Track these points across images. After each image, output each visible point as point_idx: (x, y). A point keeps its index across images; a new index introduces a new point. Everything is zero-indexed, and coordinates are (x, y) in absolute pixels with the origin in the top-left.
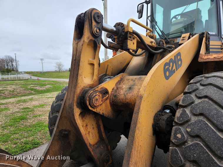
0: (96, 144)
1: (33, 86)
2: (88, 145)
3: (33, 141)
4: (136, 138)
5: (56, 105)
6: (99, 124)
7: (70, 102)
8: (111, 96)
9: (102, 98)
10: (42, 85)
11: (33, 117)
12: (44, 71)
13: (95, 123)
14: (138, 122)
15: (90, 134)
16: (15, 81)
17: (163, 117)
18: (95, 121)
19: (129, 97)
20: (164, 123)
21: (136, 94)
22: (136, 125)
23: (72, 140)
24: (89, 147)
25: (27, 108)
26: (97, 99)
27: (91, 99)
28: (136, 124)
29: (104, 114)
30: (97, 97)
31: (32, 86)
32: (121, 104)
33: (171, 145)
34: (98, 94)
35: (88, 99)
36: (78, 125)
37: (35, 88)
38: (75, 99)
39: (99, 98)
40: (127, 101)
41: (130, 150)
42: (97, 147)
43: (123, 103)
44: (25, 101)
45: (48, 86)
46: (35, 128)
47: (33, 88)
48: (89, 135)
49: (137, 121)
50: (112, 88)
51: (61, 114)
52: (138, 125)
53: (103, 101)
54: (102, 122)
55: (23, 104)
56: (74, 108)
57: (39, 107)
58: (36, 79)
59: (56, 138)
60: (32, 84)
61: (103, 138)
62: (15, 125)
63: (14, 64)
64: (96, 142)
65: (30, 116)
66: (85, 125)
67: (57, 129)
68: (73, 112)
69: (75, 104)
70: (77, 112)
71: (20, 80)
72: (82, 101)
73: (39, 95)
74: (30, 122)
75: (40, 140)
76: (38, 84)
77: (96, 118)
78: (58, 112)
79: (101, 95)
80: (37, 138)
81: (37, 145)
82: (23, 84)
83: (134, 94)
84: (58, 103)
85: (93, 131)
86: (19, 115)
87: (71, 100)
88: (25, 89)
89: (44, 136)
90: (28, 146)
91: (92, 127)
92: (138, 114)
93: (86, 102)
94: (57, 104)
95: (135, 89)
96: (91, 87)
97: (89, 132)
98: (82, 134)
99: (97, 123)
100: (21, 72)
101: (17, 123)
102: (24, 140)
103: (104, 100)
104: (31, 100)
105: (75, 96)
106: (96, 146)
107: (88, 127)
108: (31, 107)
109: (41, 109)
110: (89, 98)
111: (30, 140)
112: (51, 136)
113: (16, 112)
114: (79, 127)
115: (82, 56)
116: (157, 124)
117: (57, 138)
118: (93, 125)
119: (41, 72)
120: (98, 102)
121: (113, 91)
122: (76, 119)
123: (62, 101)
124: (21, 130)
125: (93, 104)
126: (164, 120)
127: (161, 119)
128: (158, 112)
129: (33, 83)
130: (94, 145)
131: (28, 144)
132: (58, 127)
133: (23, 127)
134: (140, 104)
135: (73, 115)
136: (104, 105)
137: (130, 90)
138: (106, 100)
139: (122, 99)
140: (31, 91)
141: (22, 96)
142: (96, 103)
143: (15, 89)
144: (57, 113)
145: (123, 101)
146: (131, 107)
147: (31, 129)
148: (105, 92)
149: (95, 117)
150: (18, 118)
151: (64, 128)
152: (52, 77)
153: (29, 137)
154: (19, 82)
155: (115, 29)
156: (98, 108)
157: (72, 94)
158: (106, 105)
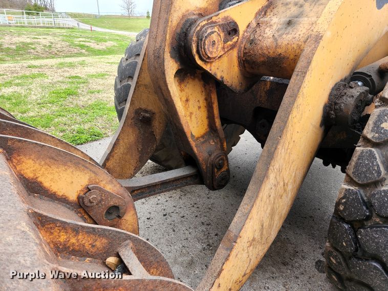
0: (203, 137)
1: (84, 39)
2: (189, 135)
3: (91, 131)
4: (290, 125)
5: (127, 65)
6: (211, 100)
7: (158, 46)
8: (242, 42)
9: (225, 42)
10: (100, 40)
11: (88, 93)
12: (101, 14)
13: (203, 97)
14: (300, 93)
15: (193, 117)
16: (52, 30)
17: (351, 90)
18: (204, 94)
19: (285, 42)
20: (352, 102)
21: (301, 35)
22: (295, 99)
23: (157, 130)
24: (190, 139)
25: (76, 77)
26: (214, 43)
27: (201, 40)
28: (294, 97)
29: (225, 79)
30: (214, 37)
32: (262, 59)
33: (359, 144)
34: (216, 29)
35: (195, 39)
36: (172, 94)
37: (87, 44)
38: (168, 38)
39: (218, 41)
40: (279, 51)
41: (274, 146)
42: (203, 143)
43: (268, 57)
44: (71, 65)
45: (110, 44)
46: (92, 111)
47: (83, 43)
48: (191, 118)
49: (298, 91)
50: (247, 24)
51: (138, 78)
52: (300, 100)
53: (226, 50)
54: (216, 97)
55: (69, 70)
56: (165, 57)
57: (96, 78)
58: (88, 30)
59: (130, 121)
60: (81, 36)
61: (216, 127)
62: (60, 103)
64: (202, 133)
65: (83, 91)
66: (184, 99)
67: (130, 106)
68: (164, 66)
69: (167, 49)
70: (171, 67)
71: (59, 28)
72: (183, 44)
73: (95, 57)
74: (83, 100)
75: (102, 130)
76: (91, 38)
77: (206, 89)
78: (131, 77)
79: (222, 35)
80: (98, 126)
81: (98, 136)
82: (66, 36)
83: (297, 35)
84: (130, 61)
85: (198, 112)
86: (64, 87)
87: (159, 40)
88: (70, 45)
89: (108, 124)
90: (84, 137)
91: (197, 104)
92: (304, 77)
93: (191, 45)
94: (128, 62)
95: (301, 25)
96: (203, 15)
97: (191, 113)
98: (179, 114)
99: (206, 99)
100: (61, 13)
101: (62, 99)
102: (76, 127)
103: (228, 47)
104: (82, 64)
105: (168, 31)
106: (202, 140)
108: (83, 76)
109: (101, 81)
110: (198, 37)
111: (86, 128)
112: (120, 121)
113: (59, 82)
114: (173, 99)
116: (336, 104)
117: (131, 123)
118: (199, 101)
119: (96, 16)
120: (215, 50)
121: (248, 30)
122: (168, 82)
123: (138, 57)
124: (69, 111)
125: (204, 53)
126: (353, 96)
127: (345, 94)
128: (341, 81)
129: (83, 34)
130: (198, 138)
131: (83, 133)
132: (132, 103)
133: (72, 107)
134: (313, 54)
135: (163, 73)
136: (225, 59)
137: (289, 28)
138: (231, 49)
139: (267, 48)
140: (82, 49)
141: (67, 57)
142: (211, 49)
143: (52, 43)
144: (130, 79)
145: (269, 53)
146: (284, 65)
147: (86, 111)
148: (232, 30)
149: (204, 86)
150: (62, 91)
151: (143, 107)
152: (116, 28)
153: (84, 123)
154: (59, 30)
156: (213, 64)
157: (161, 28)
158: (230, 61)
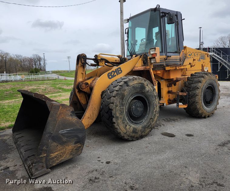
0: (85, 104)
8: (89, 86)
9: (86, 86)
10: (68, 85)
12: (71, 70)
18: (85, 95)
27: (81, 86)
29: (87, 92)
31: (60, 85)
34: (84, 84)
38: (76, 86)
47: (61, 87)
50: (90, 83)
54: (87, 95)
58: (63, 79)
63: (42, 63)
66: (80, 96)
68: (76, 91)
69: (76, 88)
72: (78, 87)
82: (52, 84)
88: (54, 88)
96: (82, 82)
97: (82, 99)
100: (49, 72)
107: (82, 97)
115: (78, 71)
118: (84, 97)
119: (68, 71)
120: (84, 87)
125: (82, 88)
129: (60, 82)
132: (72, 100)
136: (86, 88)
140: (60, 90)
141: (53, 93)
148: (87, 84)
155: (94, 58)
156: (84, 89)
